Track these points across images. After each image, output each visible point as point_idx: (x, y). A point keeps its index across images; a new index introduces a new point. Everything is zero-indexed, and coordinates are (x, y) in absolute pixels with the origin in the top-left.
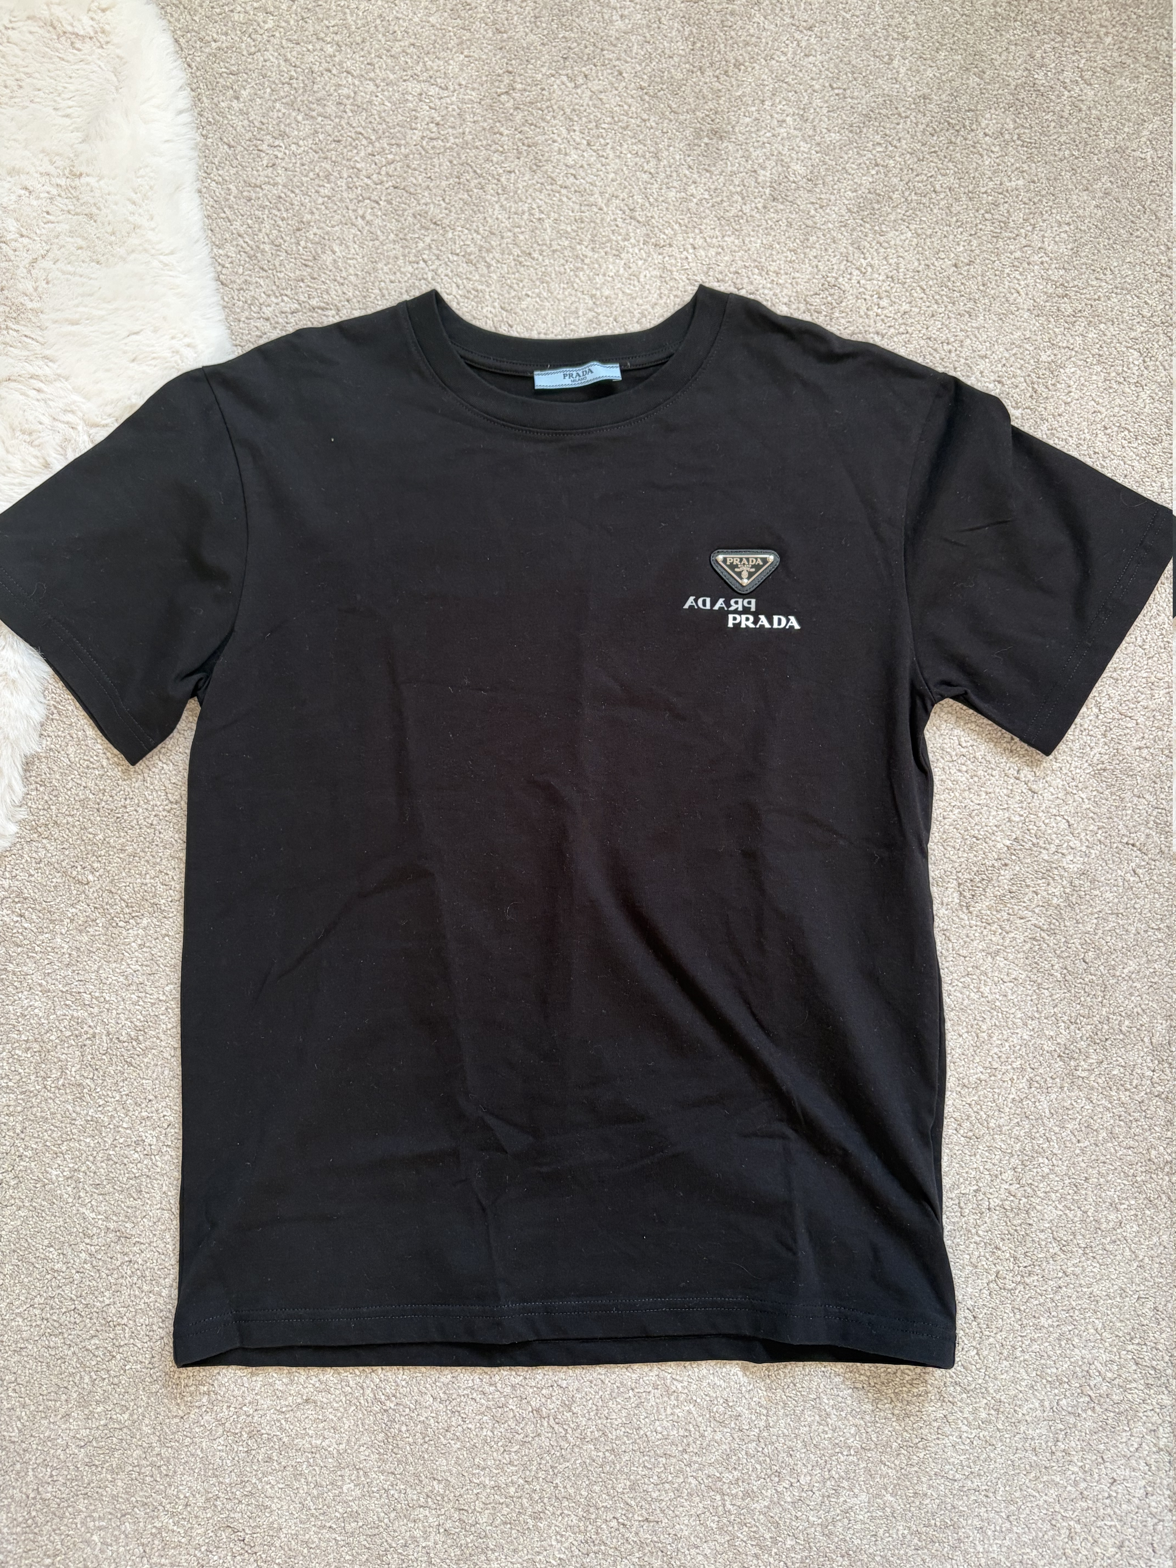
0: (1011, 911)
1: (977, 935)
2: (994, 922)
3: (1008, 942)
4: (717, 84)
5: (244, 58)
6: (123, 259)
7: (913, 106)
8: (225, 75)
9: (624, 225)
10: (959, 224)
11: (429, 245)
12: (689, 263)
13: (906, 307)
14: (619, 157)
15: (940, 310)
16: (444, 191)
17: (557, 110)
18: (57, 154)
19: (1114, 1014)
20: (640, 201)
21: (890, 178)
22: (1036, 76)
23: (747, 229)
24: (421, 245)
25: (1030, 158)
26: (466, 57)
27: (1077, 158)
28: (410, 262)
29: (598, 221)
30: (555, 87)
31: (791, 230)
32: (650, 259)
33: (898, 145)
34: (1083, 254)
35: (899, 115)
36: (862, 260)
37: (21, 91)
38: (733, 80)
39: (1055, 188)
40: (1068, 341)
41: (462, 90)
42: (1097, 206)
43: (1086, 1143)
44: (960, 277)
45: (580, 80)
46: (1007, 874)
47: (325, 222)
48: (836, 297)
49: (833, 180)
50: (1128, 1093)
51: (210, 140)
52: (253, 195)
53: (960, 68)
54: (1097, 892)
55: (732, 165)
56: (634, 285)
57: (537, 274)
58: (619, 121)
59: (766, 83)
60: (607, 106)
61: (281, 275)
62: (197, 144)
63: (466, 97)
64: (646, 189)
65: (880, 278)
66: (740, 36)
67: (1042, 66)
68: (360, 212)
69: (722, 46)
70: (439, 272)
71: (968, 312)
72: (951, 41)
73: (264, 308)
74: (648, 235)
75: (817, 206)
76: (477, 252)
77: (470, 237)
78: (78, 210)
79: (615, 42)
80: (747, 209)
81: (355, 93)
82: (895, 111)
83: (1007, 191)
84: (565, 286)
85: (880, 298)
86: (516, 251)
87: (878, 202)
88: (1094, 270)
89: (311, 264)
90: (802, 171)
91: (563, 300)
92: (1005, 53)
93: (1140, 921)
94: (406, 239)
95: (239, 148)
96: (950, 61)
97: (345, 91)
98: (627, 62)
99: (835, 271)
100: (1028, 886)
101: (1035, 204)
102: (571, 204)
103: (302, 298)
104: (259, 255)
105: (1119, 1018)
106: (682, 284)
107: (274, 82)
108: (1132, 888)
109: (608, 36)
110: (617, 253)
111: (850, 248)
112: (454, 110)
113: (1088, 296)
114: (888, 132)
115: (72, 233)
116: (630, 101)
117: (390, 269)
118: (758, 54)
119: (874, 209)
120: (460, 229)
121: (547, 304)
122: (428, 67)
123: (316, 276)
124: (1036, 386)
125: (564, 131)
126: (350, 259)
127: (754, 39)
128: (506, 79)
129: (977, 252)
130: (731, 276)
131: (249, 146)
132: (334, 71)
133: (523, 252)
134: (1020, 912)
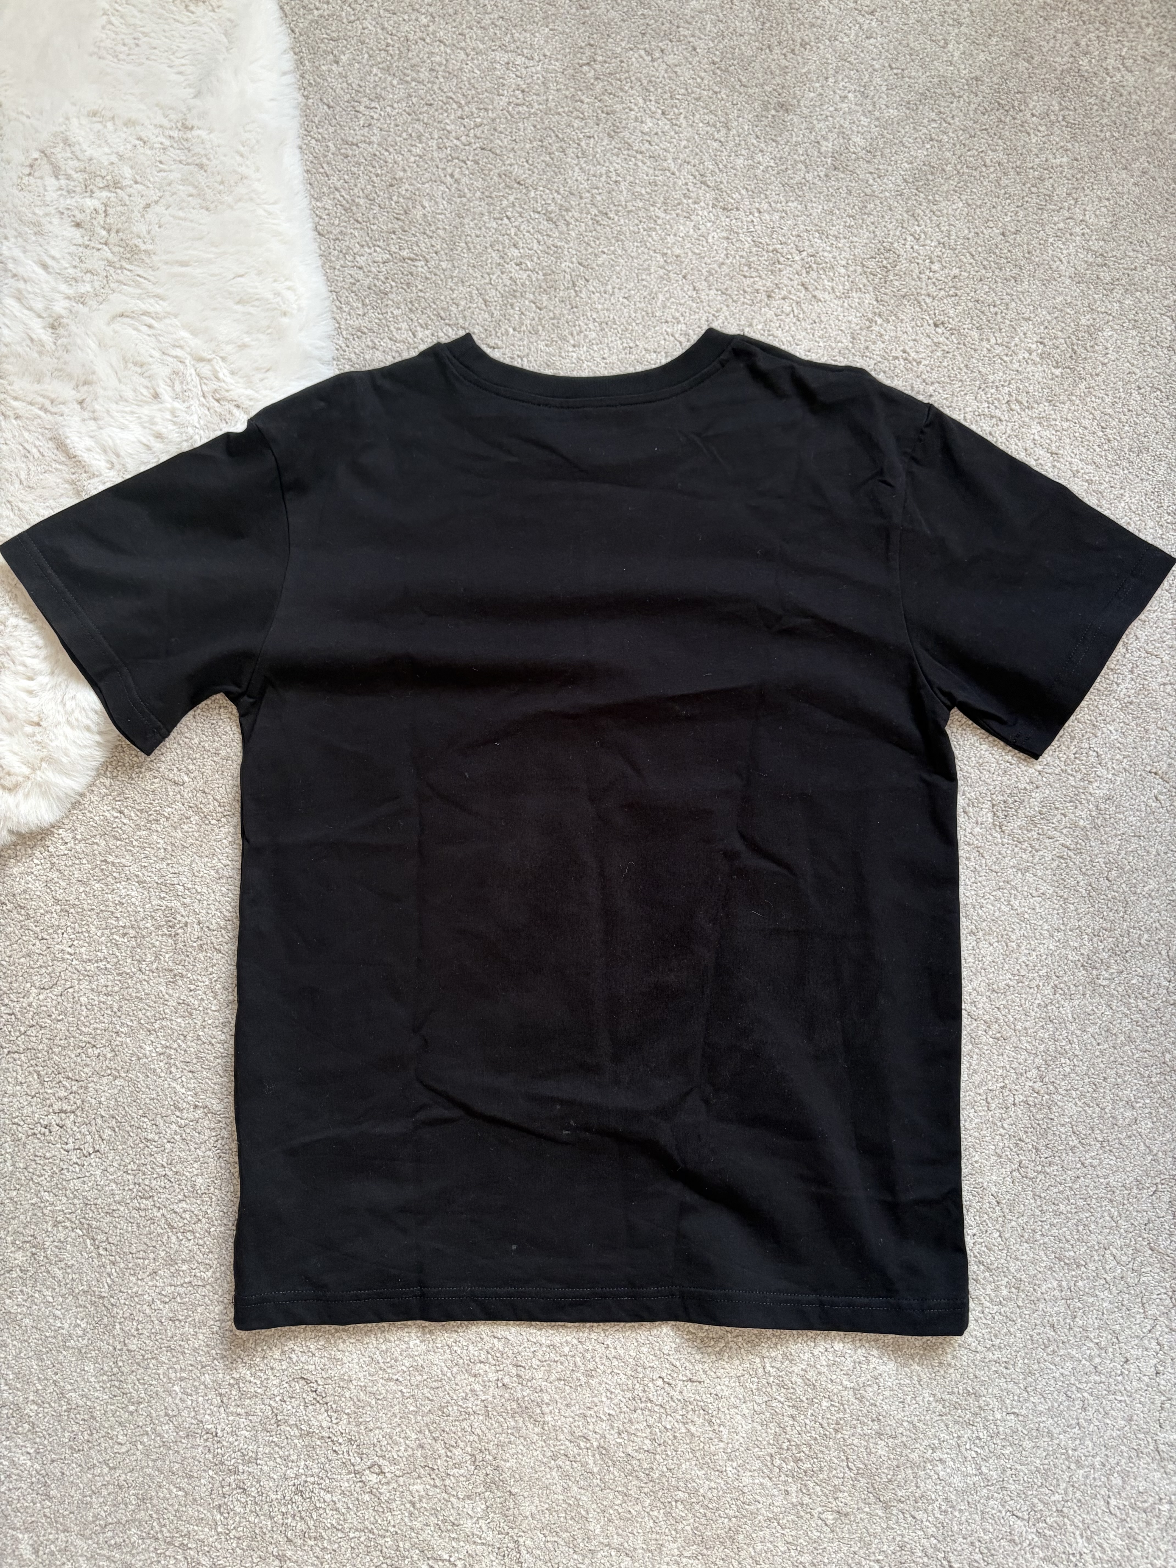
0: (1040, 831)
1: (1009, 852)
2: (1025, 841)
3: (1037, 859)
4: (784, 61)
5: (344, 26)
6: (231, 207)
7: (966, 87)
8: (326, 41)
10: (1007, 196)
11: (513, 203)
12: (754, 226)
13: (956, 271)
14: (692, 126)
15: (988, 275)
16: (528, 153)
17: (635, 82)
18: (171, 108)
19: (1134, 928)
20: (710, 167)
21: (943, 152)
22: (1081, 63)
23: (809, 195)
24: (505, 202)
25: (1074, 137)
26: (551, 30)
27: (1117, 139)
28: (495, 219)
29: (671, 185)
30: (634, 59)
31: (850, 198)
33: (952, 122)
34: (1121, 227)
35: (953, 94)
36: (916, 228)
37: (137, 49)
38: (799, 58)
39: (1096, 166)
40: (1106, 307)
41: (547, 60)
42: (1135, 184)
43: (1106, 1046)
44: (1007, 244)
45: (657, 54)
46: (1037, 795)
47: (416, 179)
48: (891, 261)
49: (891, 153)
50: (1145, 1001)
51: (311, 101)
52: (350, 152)
53: (1011, 53)
54: (1121, 816)
55: (797, 136)
56: (703, 246)
57: (612, 233)
58: (693, 92)
59: (830, 61)
60: (682, 78)
61: (374, 227)
62: (299, 104)
63: (550, 67)
64: (716, 156)
65: (932, 244)
66: (806, 19)
67: (1087, 53)
68: (449, 171)
69: (790, 26)
70: (522, 228)
71: (1014, 278)
72: (1003, 28)
73: (358, 258)
74: (717, 199)
75: (876, 176)
76: (558, 212)
77: (551, 196)
78: (190, 161)
79: (690, 20)
80: (809, 177)
81: (447, 60)
82: (949, 91)
83: (1052, 167)
84: (639, 245)
85: (932, 262)
86: (594, 211)
87: (932, 174)
88: (1131, 243)
89: (402, 217)
90: (862, 143)
91: (637, 258)
92: (1053, 41)
93: (1160, 843)
94: (491, 197)
95: (338, 109)
96: (1001, 46)
97: (438, 59)
98: (700, 39)
99: (891, 236)
100: (1057, 809)
101: (1077, 180)
102: (645, 168)
103: (393, 249)
104: (354, 208)
105: (1139, 932)
107: (372, 49)
108: (1154, 812)
109: (683, 15)
110: (687, 215)
111: (905, 215)
112: (538, 78)
113: (1125, 266)
114: (942, 110)
115: (184, 181)
116: (703, 74)
117: (476, 225)
118: (823, 35)
119: (928, 180)
120: (541, 188)
122: (516, 38)
123: (407, 228)
124: (1075, 347)
125: (641, 101)
126: (439, 214)
127: (819, 21)
128: (588, 52)
129: (1024, 222)
130: (794, 238)
131: (347, 107)
132: (428, 40)
133: (600, 212)
134: (1049, 832)
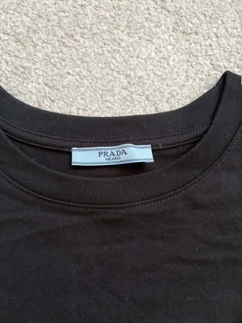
9: (156, 14)
32: (179, 44)
106: (206, 68)
121: (86, 82)
